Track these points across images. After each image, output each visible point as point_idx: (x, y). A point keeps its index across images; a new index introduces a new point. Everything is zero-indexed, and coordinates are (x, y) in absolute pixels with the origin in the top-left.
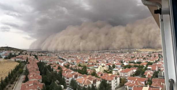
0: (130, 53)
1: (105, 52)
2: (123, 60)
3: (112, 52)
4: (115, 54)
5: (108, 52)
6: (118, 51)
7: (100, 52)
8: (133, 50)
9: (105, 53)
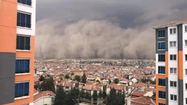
0: (141, 66)
1: (93, 62)
2: (129, 75)
3: (105, 63)
4: (112, 67)
5: (98, 62)
6: (118, 63)
7: (83, 63)
8: (148, 63)
9: (93, 64)
